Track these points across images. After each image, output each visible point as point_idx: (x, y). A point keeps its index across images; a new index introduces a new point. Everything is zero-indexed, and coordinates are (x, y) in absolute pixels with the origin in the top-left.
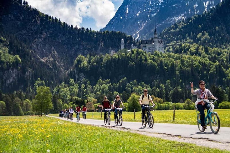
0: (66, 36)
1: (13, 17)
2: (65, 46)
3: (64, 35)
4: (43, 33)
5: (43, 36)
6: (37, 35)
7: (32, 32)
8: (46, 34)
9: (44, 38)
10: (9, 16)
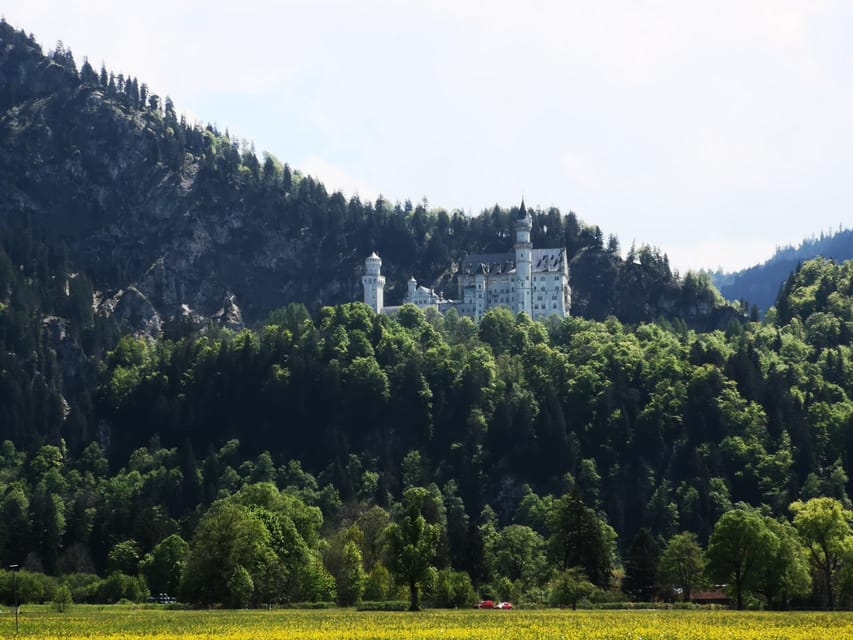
0: (299, 242)
1: (80, 169)
2: (286, 288)
3: (289, 235)
4: (196, 234)
5: (193, 245)
6: (171, 243)
7: (154, 229)
8: (211, 235)
9: (200, 255)
10: (67, 167)
